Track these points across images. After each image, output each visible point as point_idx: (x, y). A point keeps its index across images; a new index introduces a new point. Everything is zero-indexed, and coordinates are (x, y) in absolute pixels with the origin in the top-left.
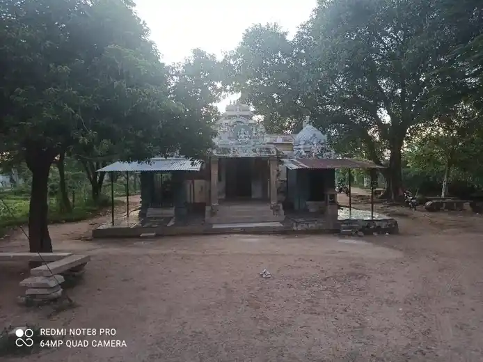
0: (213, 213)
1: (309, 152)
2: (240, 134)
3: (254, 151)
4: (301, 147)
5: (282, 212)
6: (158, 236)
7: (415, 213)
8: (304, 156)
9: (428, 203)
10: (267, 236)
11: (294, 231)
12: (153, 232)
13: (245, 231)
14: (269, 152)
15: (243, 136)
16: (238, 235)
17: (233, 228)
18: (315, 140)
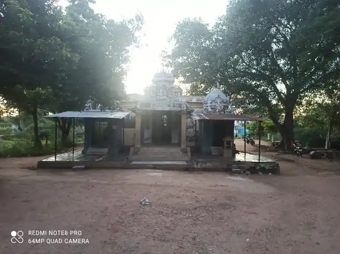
0: (136, 153)
1: (214, 109)
2: (159, 93)
3: (169, 106)
4: (208, 105)
5: (189, 154)
6: (86, 168)
7: (300, 159)
8: (210, 112)
9: (312, 153)
10: (172, 172)
11: (194, 168)
12: (83, 165)
13: (155, 167)
14: (181, 107)
15: (161, 94)
16: (149, 170)
17: (147, 164)
18: (219, 99)
